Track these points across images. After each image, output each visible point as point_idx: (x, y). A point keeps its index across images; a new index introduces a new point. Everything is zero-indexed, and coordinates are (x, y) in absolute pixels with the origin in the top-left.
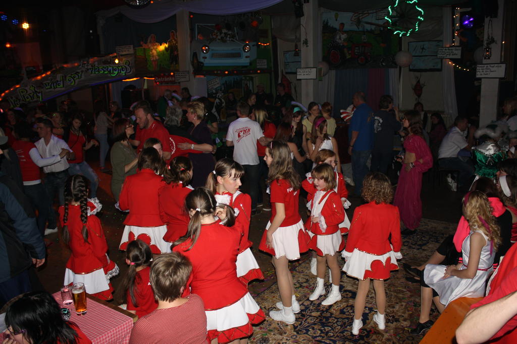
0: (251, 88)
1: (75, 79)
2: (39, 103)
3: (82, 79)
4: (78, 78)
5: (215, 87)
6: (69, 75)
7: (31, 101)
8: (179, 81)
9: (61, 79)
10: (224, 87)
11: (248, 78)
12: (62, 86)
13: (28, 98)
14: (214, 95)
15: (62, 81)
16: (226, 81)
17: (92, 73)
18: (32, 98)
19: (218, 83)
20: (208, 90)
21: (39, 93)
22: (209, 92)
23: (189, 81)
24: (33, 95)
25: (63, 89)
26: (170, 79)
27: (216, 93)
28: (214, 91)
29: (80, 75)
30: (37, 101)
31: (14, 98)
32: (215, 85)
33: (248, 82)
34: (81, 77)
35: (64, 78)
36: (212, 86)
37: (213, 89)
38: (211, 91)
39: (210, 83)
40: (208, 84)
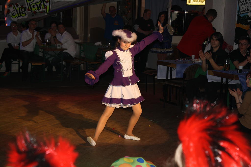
2: (46, 14)
7: (37, 11)
13: (34, 8)
14: (249, 21)
18: (39, 7)
20: (239, 12)
21: (47, 2)
22: (242, 16)
24: (40, 4)
28: (250, 15)
30: (43, 12)
31: (20, 6)
36: (248, 7)
37: (248, 11)
38: (245, 14)
39: (244, 3)
40: (241, 4)
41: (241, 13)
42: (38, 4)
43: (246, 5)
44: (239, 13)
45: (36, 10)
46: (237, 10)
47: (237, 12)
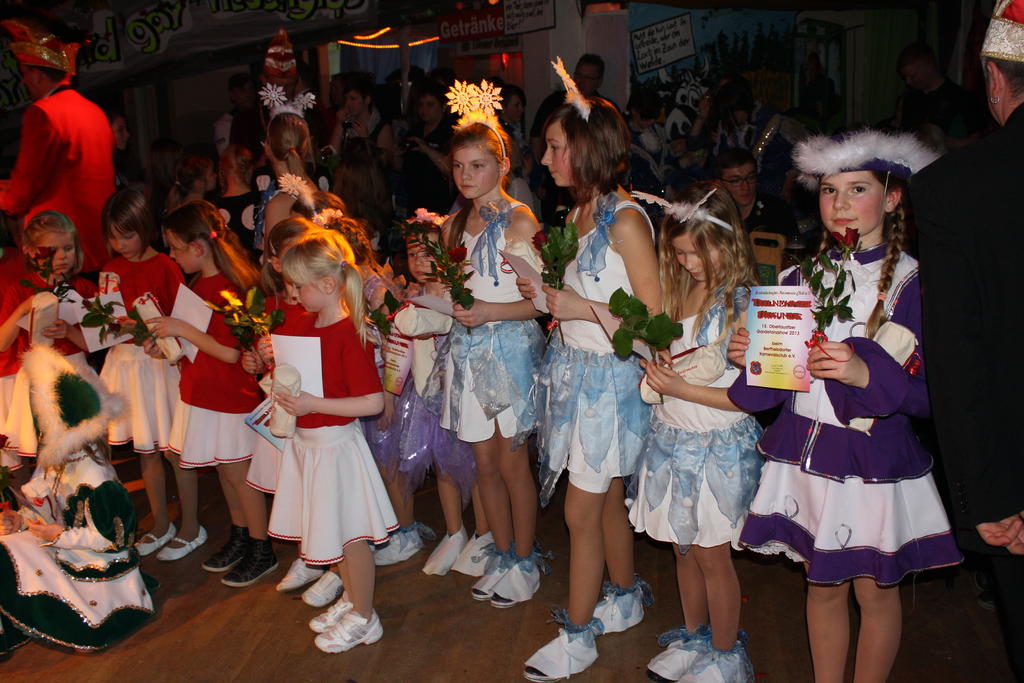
0: (832, 73)
1: (159, 29)
3: (181, 30)
4: (171, 27)
5: (668, 57)
6: (137, 16)
8: (517, 30)
9: (111, 30)
10: (713, 61)
11: (821, 31)
12: (112, 54)
14: (662, 94)
15: (112, 38)
16: (722, 37)
17: (218, 9)
19: (684, 43)
20: (634, 67)
22: (642, 79)
23: (554, 27)
24: (15, 86)
25: (118, 66)
26: (489, 24)
27: (674, 86)
28: (664, 77)
29: (175, 13)
32: (670, 48)
33: (822, 48)
34: (180, 24)
35: (119, 26)
36: (656, 51)
37: (658, 66)
38: (650, 75)
39: (645, 40)
40: (637, 42)
41: (641, 71)
42: (10, 87)
43: (651, 47)
44: (633, 72)
45: (4, 104)
46: (628, 63)
47: (628, 68)
